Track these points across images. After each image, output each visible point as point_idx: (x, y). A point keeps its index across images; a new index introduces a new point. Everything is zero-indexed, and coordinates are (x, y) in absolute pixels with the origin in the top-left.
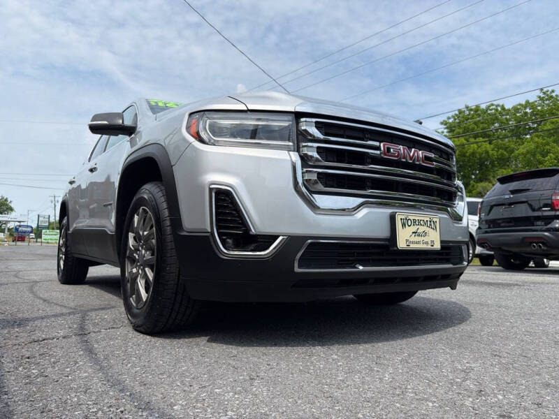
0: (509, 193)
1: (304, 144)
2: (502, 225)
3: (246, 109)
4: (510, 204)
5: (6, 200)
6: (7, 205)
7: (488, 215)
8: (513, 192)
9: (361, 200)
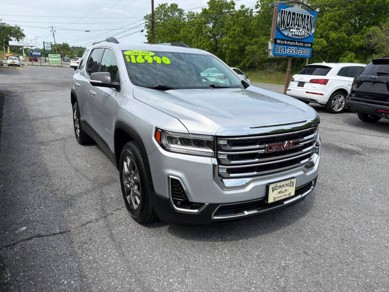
0: (376, 74)
1: (220, 152)
2: (366, 96)
3: (188, 132)
4: (375, 82)
5: (19, 28)
6: (20, 32)
7: (358, 87)
8: (379, 74)
9: (250, 179)
